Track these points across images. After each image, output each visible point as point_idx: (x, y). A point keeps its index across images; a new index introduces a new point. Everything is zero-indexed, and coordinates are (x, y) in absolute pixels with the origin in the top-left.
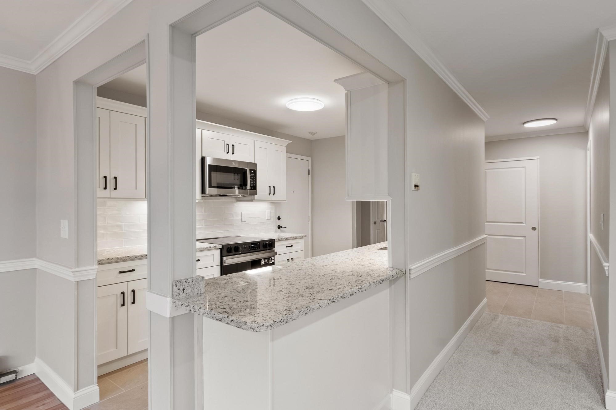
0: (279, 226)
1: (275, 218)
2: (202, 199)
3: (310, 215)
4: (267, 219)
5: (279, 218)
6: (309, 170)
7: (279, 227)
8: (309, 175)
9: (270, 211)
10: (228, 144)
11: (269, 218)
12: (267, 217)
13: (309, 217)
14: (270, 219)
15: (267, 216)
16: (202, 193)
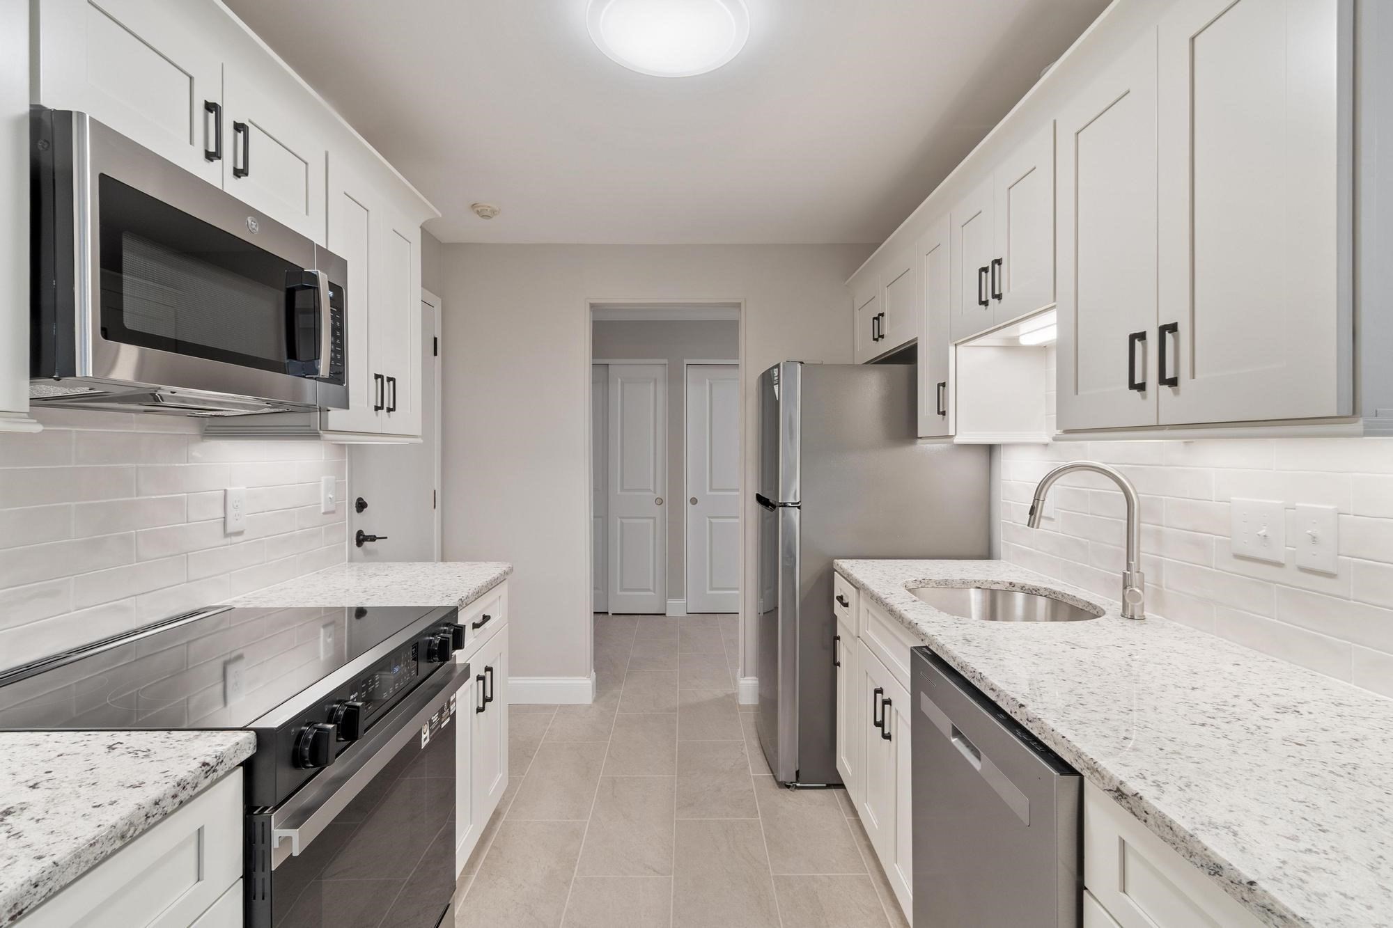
0: (360, 533)
1: (348, 506)
2: (31, 415)
3: (437, 485)
4: (323, 511)
5: (361, 505)
6: (435, 339)
7: (361, 539)
8: (435, 354)
9: (334, 477)
10: (210, 107)
11: (332, 507)
12: (323, 505)
13: (435, 491)
14: (333, 512)
15: (323, 501)
16: (37, 370)
